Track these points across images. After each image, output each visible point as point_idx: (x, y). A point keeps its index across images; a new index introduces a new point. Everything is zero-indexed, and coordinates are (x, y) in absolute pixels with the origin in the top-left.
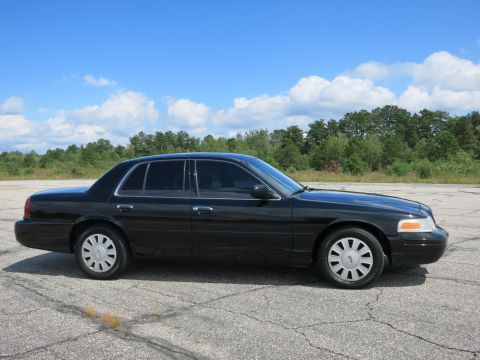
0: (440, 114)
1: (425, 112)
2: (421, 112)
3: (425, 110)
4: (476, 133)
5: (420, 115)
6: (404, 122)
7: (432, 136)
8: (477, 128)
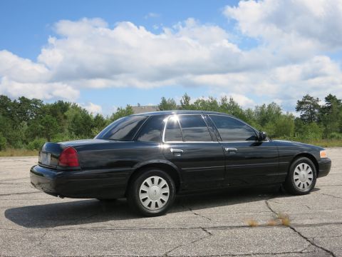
0: (36, 102)
1: (23, 99)
2: (20, 99)
3: (23, 98)
4: (65, 117)
5: (19, 101)
6: (5, 107)
7: (28, 119)
8: (66, 114)
